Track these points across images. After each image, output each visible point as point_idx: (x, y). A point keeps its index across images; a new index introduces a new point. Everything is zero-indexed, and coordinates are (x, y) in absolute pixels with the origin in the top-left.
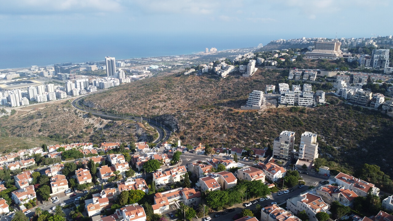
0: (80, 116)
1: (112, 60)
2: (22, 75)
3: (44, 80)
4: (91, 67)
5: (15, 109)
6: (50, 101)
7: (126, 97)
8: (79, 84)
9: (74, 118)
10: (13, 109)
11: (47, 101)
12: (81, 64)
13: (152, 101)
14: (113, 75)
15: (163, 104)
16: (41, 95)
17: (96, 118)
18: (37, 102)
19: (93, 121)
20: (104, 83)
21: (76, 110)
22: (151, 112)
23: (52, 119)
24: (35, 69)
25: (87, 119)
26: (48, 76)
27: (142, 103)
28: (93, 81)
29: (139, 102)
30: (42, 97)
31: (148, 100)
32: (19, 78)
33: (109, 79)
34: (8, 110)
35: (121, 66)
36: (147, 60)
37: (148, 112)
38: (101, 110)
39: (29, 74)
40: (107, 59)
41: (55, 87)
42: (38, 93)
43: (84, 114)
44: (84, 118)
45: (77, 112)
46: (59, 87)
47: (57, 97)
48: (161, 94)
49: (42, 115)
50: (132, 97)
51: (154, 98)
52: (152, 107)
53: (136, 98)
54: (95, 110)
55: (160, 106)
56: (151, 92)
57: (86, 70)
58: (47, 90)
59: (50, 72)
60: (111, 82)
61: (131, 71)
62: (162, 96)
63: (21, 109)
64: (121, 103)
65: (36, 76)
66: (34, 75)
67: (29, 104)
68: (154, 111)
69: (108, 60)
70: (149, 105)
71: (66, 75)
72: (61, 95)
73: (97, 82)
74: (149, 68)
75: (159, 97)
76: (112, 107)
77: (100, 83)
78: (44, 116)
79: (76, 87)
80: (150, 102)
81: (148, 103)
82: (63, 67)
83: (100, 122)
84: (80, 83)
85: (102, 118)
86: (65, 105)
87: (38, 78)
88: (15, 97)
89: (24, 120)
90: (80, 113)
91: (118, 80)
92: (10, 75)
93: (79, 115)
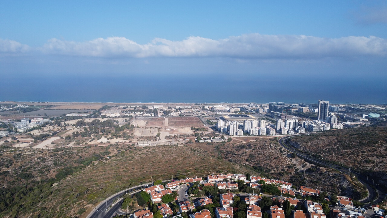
0: (285, 154)
1: (325, 104)
2: (242, 109)
3: (258, 116)
4: (303, 109)
5: (231, 138)
6: (260, 135)
7: (335, 144)
8: (289, 124)
9: (279, 155)
10: (230, 137)
11: (258, 135)
12: (294, 104)
13: (366, 153)
14: (324, 119)
15: (379, 159)
16: (254, 129)
17: (300, 160)
18: (249, 135)
19: (296, 162)
20: (314, 126)
21: (281, 148)
22: (363, 166)
23: (259, 152)
24: (253, 106)
25: (291, 159)
26: (262, 113)
27: (353, 154)
28: (303, 122)
29: (349, 151)
30: (254, 131)
31: (361, 152)
32: (239, 112)
33: (320, 122)
34: (226, 137)
35: (335, 111)
36: (366, 107)
37: (358, 165)
38: (306, 153)
39: (247, 109)
40: (321, 102)
41: (267, 123)
42: (251, 127)
43: (289, 153)
44: (288, 157)
45: (282, 150)
46: (270, 124)
47: (266, 133)
48: (378, 147)
49: (252, 147)
50: (342, 145)
51: (369, 151)
52: (365, 160)
53: (346, 146)
54: (299, 151)
55: (375, 160)
56: (366, 143)
57: (297, 111)
58: (259, 125)
59: (265, 109)
60: (320, 126)
61: (345, 117)
62: (379, 150)
63: (236, 138)
64: (329, 149)
65: (253, 112)
66: (251, 111)
67: (242, 135)
68: (366, 164)
69: (321, 104)
70: (362, 157)
71: (278, 114)
72: (271, 131)
73: (306, 124)
74: (367, 116)
75: (375, 150)
76: (318, 152)
77: (309, 126)
78: (252, 148)
79: (285, 126)
80: (362, 154)
81: (360, 154)
82: (277, 106)
83: (303, 164)
84: (290, 122)
85: (306, 160)
86: (272, 142)
87: (254, 113)
88: (234, 127)
89: (236, 148)
90: (285, 152)
91: (329, 124)
92: (233, 108)
93: (283, 153)
